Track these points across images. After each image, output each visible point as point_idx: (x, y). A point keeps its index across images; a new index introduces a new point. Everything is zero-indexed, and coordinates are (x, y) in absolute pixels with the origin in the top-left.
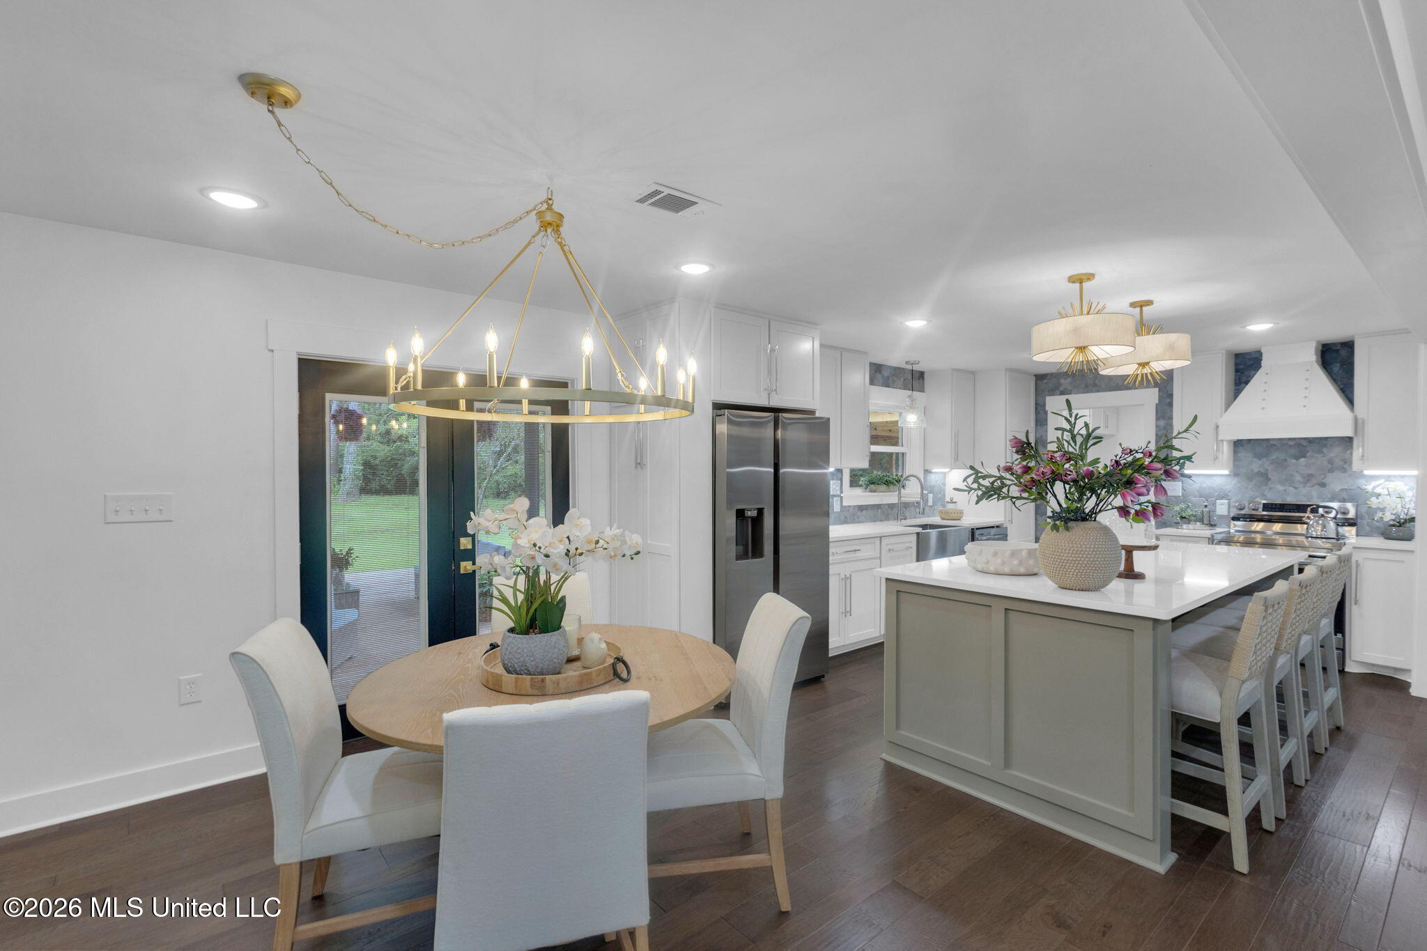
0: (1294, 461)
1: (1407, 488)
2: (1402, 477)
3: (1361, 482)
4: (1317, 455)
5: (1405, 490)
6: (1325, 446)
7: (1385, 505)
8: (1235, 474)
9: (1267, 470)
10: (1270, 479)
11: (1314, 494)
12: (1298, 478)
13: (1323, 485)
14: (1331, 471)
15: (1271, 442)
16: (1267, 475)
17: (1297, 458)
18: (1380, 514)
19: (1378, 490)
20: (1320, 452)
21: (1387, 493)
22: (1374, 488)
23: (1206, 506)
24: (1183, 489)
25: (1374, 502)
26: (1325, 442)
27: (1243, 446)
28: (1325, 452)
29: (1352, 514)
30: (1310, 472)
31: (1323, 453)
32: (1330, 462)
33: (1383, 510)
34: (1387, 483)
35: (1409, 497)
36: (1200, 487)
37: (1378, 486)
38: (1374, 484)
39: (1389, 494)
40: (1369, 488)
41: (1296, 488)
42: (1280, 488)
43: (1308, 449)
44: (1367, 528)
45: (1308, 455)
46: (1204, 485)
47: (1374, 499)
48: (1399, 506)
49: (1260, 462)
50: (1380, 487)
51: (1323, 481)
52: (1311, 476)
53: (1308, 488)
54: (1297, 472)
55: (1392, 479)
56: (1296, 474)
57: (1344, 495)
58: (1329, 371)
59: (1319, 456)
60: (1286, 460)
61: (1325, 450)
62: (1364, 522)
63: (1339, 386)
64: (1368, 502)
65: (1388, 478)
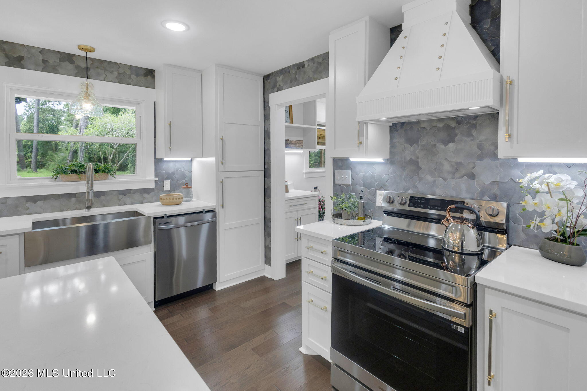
0: (443, 146)
1: (575, 183)
2: (570, 166)
3: (516, 172)
4: (466, 139)
5: (572, 187)
6: (474, 126)
7: (544, 208)
8: (391, 161)
9: (418, 158)
10: (421, 168)
11: (463, 186)
12: (447, 167)
13: (472, 176)
14: (481, 158)
15: (422, 125)
16: (418, 163)
17: (446, 143)
18: (537, 221)
19: (536, 185)
20: (470, 135)
21: (547, 190)
22: (531, 181)
23: (361, 198)
24: (352, 178)
25: (529, 203)
26: (474, 122)
27: (397, 131)
28: (474, 134)
29: (501, 219)
30: (459, 160)
31: (472, 136)
32: (480, 147)
33: (542, 215)
34: (547, 175)
35: (578, 197)
36: (364, 175)
37: (536, 178)
38: (529, 176)
39: (550, 193)
40: (524, 181)
41: (444, 179)
42: (430, 178)
43: (457, 131)
44: (523, 236)
45: (457, 138)
46: (367, 174)
47: (528, 198)
48: (564, 211)
49: (412, 149)
50: (536, 182)
51: (472, 171)
52: (459, 164)
53: (457, 180)
54: (446, 159)
55: (556, 169)
56: (445, 163)
57: (495, 190)
58: (479, 30)
59: (468, 139)
60: (435, 145)
61: (474, 132)
62: (517, 228)
63: (489, 48)
64: (521, 202)
65: (550, 168)
